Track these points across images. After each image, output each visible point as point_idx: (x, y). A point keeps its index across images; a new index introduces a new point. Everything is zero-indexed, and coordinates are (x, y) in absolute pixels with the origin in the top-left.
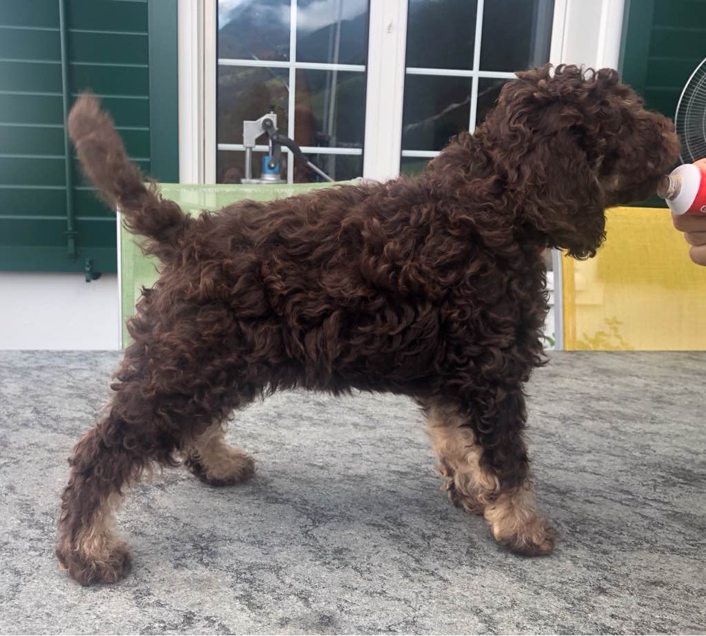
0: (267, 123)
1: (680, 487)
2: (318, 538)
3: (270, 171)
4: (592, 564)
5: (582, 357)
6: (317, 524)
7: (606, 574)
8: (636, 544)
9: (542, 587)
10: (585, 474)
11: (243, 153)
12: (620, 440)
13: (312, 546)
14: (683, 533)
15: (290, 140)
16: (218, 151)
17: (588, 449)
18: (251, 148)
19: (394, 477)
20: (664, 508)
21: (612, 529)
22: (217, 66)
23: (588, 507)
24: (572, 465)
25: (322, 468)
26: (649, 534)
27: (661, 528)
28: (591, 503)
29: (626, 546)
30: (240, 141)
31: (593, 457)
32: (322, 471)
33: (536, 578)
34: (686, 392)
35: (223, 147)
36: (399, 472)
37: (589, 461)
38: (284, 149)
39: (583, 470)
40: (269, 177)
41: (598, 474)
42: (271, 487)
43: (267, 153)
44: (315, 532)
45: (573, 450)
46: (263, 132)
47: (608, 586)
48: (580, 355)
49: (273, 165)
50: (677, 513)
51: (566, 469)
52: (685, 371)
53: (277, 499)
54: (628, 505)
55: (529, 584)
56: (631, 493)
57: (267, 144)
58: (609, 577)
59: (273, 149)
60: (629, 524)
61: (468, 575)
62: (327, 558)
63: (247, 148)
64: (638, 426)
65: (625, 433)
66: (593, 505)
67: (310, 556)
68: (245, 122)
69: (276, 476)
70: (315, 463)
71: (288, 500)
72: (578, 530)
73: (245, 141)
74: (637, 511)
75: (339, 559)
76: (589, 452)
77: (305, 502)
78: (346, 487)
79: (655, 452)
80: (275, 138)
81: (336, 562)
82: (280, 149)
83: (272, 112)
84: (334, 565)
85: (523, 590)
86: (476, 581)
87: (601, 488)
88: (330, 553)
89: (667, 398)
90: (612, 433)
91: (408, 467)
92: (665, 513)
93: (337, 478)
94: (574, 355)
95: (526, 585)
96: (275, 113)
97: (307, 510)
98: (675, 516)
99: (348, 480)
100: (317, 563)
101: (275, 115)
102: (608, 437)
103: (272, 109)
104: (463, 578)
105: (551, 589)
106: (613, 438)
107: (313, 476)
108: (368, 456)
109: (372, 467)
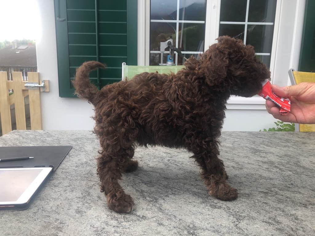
0: (169, 43)
3: (170, 61)
11: (160, 54)
15: (177, 48)
16: (150, 54)
18: (163, 52)
30: (159, 50)
35: (152, 52)
38: (175, 52)
40: (169, 63)
43: (169, 54)
46: (167, 46)
49: (171, 58)
57: (169, 51)
59: (171, 52)
63: (161, 52)
68: (161, 43)
73: (161, 50)
80: (172, 48)
83: (171, 39)
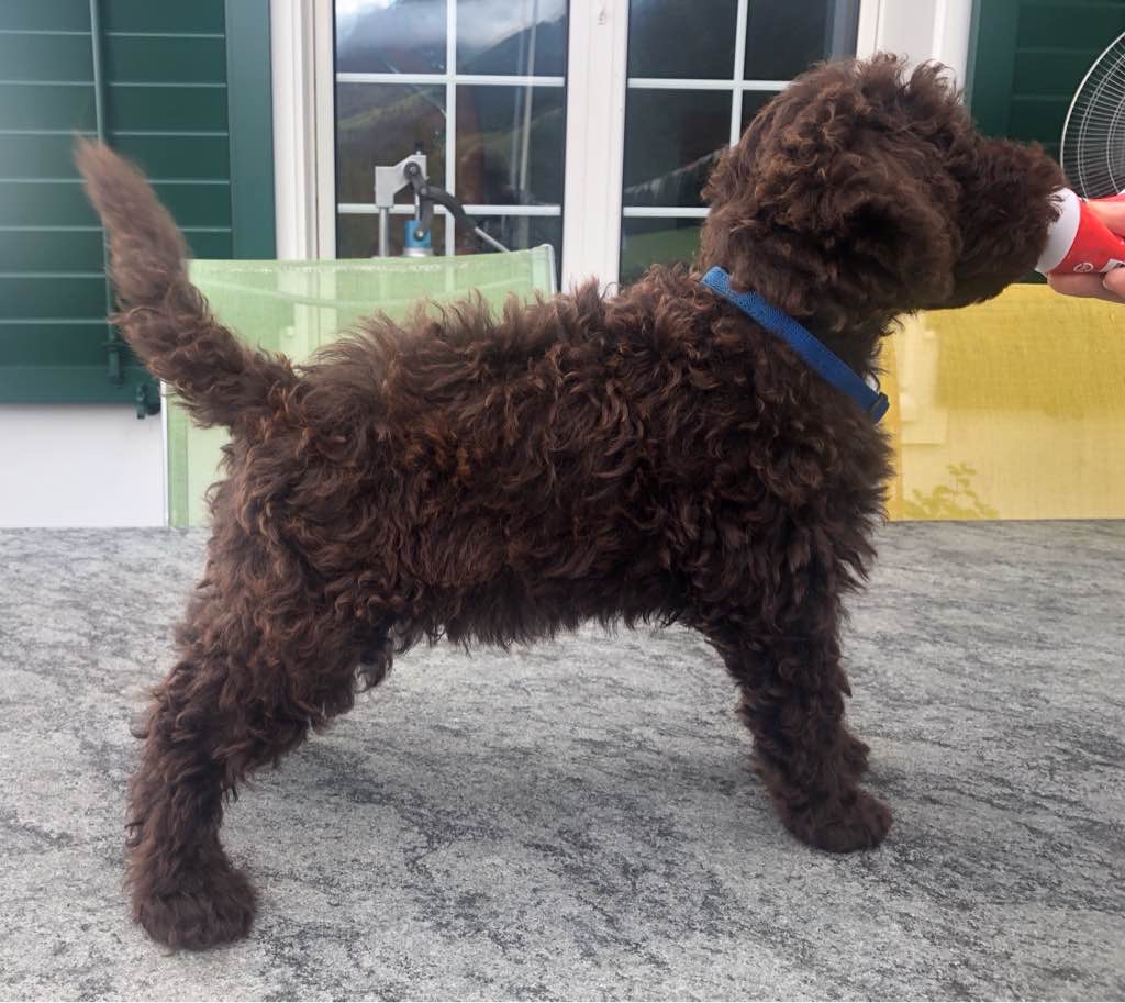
0: (411, 169)
1: (1098, 771)
2: (434, 873)
3: (416, 243)
4: (939, 931)
5: (913, 532)
6: (436, 845)
7: (968, 953)
8: (1022, 889)
9: (845, 981)
10: (923, 745)
11: (376, 217)
12: (983, 680)
13: (421, 889)
14: (1109, 866)
15: (448, 195)
16: (338, 216)
17: (927, 697)
18: (387, 209)
19: (581, 751)
20: (1071, 814)
21: (975, 857)
22: (335, 84)
23: (929, 811)
24: (897, 728)
25: (457, 734)
26: (1045, 869)
27: (1066, 855)
28: (934, 802)
29: (1003, 893)
30: (371, 200)
31: (936, 713)
32: (456, 740)
33: (833, 961)
34: (1096, 591)
35: (346, 208)
36: (591, 741)
37: (929, 719)
38: (439, 209)
39: (918, 737)
40: (416, 253)
41: (946, 746)
42: (364, 771)
43: (412, 217)
44: (429, 861)
45: (900, 698)
46: (405, 183)
47: (973, 980)
48: (909, 528)
49: (421, 234)
50: (1095, 823)
51: (887, 735)
52: (1092, 553)
53: (371, 794)
54: (1003, 808)
55: (819, 973)
56: (1009, 785)
57: (412, 202)
58: (973, 960)
59: (421, 208)
60: (1008, 847)
61: (702, 952)
62: (444, 914)
63: (381, 208)
64: (1014, 653)
65: (992, 668)
66: (937, 807)
67: (414, 910)
68: (377, 168)
69: (374, 750)
70: (447, 725)
71: (389, 797)
72: (911, 858)
73: (378, 198)
74: (1022, 820)
75: (466, 917)
76: (929, 703)
77: (420, 801)
78: (496, 771)
79: (1048, 702)
80: (424, 191)
81: (461, 922)
82: (432, 209)
83: (419, 152)
84: (455, 929)
85: (806, 987)
86: (719, 965)
87: (953, 773)
88: (452, 903)
89: (1063, 602)
90: (968, 667)
91: (609, 732)
92: (1073, 823)
93: (482, 755)
94: (900, 528)
95: (813, 977)
96: (423, 153)
97: (421, 815)
98: (1092, 829)
99: (501, 757)
100: (427, 924)
101: (424, 157)
102: (961, 675)
103: (419, 146)
104: (694, 958)
105: (862, 986)
106: (971, 676)
107: (439, 750)
108: (540, 712)
109: (545, 733)
